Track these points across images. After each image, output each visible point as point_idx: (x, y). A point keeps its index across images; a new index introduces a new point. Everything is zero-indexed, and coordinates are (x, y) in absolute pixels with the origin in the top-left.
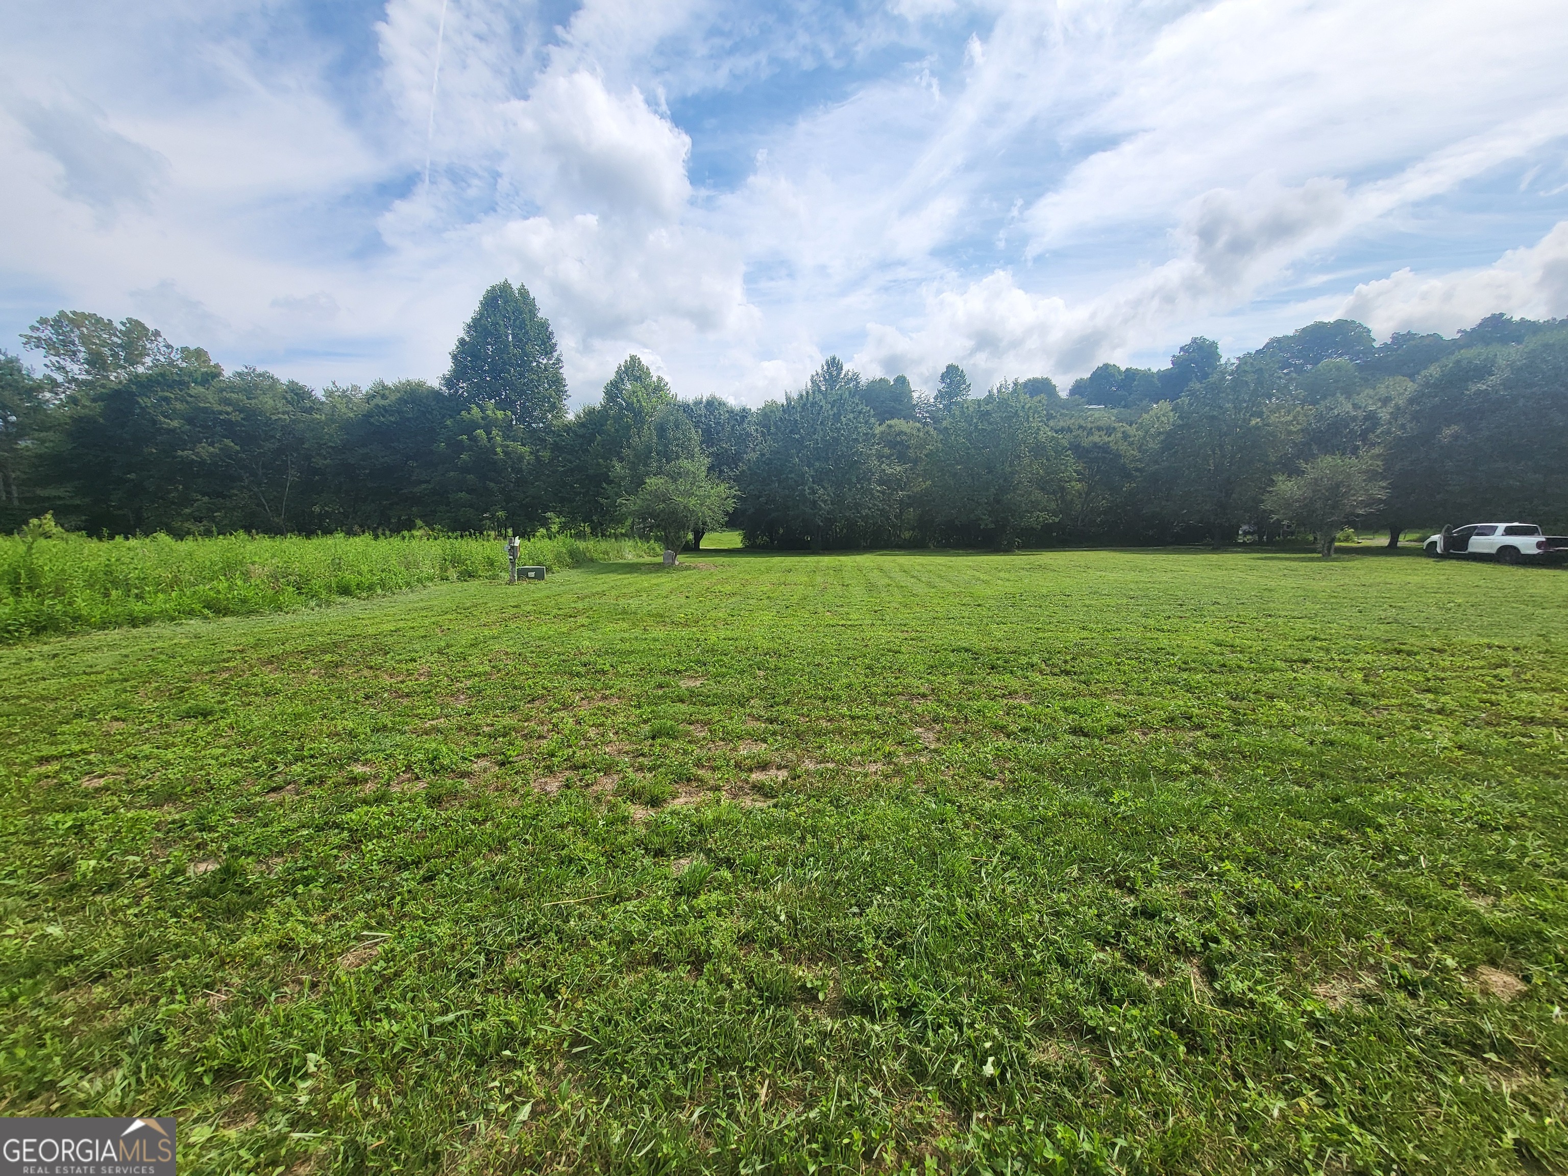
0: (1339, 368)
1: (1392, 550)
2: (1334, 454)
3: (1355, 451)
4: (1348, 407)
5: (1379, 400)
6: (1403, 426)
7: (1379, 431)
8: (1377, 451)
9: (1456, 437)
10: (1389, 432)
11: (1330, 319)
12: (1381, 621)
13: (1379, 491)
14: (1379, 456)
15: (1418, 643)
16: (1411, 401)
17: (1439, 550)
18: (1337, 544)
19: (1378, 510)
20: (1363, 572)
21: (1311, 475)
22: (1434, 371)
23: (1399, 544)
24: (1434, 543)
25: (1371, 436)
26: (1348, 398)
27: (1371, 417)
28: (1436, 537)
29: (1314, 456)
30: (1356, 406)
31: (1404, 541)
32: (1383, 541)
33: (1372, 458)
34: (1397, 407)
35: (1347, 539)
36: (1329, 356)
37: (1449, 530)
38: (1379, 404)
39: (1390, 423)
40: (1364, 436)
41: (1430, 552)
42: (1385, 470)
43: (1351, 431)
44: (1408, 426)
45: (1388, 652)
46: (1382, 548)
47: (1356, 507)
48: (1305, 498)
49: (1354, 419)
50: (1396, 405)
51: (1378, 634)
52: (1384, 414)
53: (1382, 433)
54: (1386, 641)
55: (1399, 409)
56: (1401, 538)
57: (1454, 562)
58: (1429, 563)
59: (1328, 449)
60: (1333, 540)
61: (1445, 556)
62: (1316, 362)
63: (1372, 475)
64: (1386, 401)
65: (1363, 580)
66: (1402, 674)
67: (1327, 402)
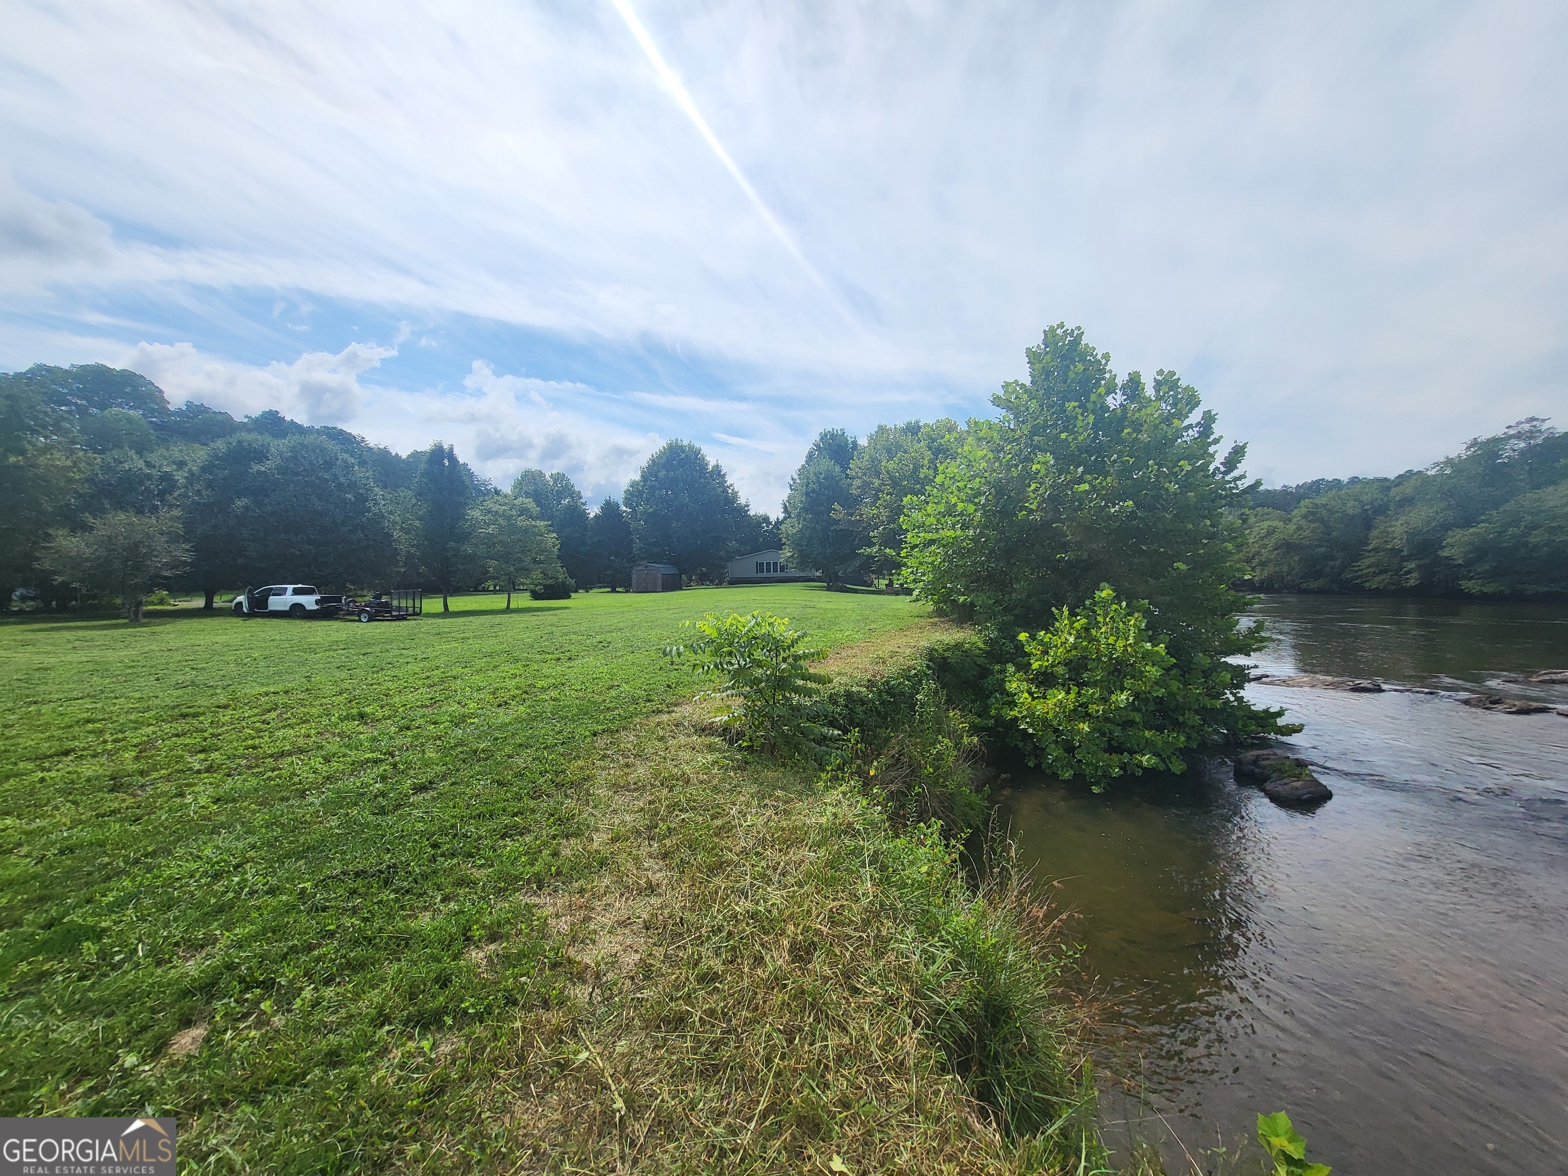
0: (130, 420)
1: (208, 611)
2: (127, 511)
3: (154, 509)
4: (141, 464)
5: (174, 462)
6: (198, 492)
7: (176, 494)
8: (176, 512)
9: (247, 508)
10: (186, 496)
11: (118, 366)
12: (177, 686)
13: (183, 552)
14: (178, 518)
15: (206, 704)
16: (204, 469)
17: (245, 610)
18: (145, 608)
19: (185, 572)
20: (173, 636)
21: (102, 532)
22: (220, 445)
23: (215, 605)
24: (240, 603)
25: (169, 497)
26: (140, 453)
27: (166, 477)
28: (241, 598)
29: (103, 511)
30: (148, 464)
31: (219, 602)
32: (199, 602)
33: (171, 519)
34: (192, 474)
35: (162, 602)
36: (120, 405)
37: (250, 591)
38: (174, 467)
39: (186, 487)
40: (162, 495)
41: (237, 612)
42: (186, 533)
43: (148, 489)
44: (204, 492)
45: (174, 719)
46: (199, 609)
47: (161, 568)
48: (98, 558)
49: (149, 477)
50: (190, 470)
51: (168, 701)
52: (180, 477)
53: (179, 496)
54: (173, 708)
55: (193, 475)
56: (216, 599)
57: (259, 620)
58: (238, 622)
59: (120, 506)
60: (140, 604)
61: (251, 615)
62: (103, 407)
63: (174, 538)
64: (181, 464)
65: (172, 645)
66: (179, 741)
67: (116, 453)
